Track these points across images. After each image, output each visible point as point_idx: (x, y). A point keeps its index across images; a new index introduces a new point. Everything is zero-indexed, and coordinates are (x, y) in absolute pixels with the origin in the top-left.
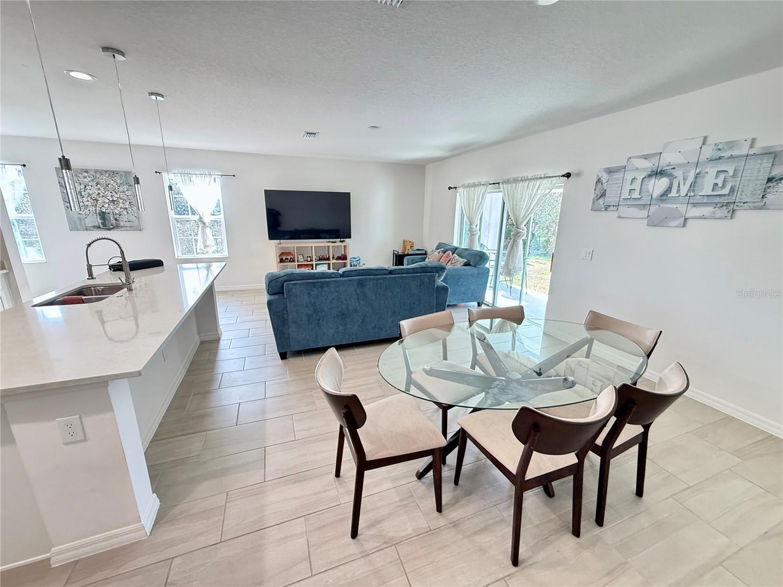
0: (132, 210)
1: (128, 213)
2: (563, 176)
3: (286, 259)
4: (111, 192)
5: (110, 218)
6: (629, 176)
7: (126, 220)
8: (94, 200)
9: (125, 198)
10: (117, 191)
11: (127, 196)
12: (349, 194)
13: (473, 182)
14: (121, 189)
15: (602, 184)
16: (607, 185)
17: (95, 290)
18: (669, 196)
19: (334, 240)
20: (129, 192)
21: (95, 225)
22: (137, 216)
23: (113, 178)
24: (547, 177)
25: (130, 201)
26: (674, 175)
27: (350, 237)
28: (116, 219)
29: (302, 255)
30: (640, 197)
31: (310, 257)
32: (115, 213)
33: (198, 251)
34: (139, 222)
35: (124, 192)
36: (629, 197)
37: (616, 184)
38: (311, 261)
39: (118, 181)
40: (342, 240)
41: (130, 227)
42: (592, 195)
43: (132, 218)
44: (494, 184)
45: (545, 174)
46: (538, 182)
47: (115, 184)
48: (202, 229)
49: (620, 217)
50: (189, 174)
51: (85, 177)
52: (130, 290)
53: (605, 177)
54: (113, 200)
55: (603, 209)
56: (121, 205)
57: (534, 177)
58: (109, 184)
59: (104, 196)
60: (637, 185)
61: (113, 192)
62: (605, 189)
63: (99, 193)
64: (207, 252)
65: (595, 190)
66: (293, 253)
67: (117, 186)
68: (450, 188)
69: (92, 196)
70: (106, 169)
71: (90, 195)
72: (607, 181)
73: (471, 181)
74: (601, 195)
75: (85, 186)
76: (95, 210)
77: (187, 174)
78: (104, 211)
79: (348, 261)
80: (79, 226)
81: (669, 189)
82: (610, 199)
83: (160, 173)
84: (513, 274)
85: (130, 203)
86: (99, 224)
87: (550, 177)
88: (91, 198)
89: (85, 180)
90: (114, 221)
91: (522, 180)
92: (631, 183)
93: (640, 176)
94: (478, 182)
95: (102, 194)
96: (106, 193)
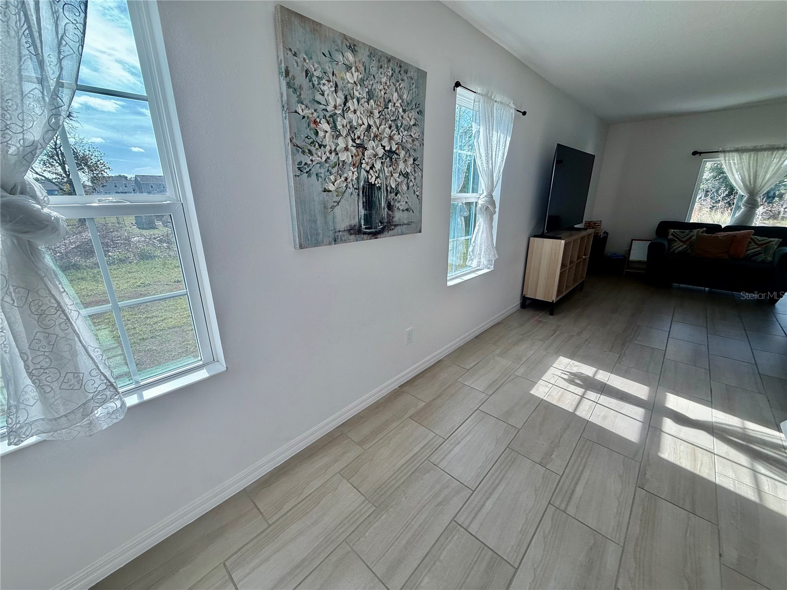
0: (415, 179)
1: (408, 188)
4: (390, 127)
5: (380, 204)
7: (403, 205)
10: (399, 124)
11: (413, 141)
20: (417, 128)
21: (353, 223)
22: (420, 196)
23: (397, 85)
25: (415, 156)
28: (390, 207)
32: (389, 188)
34: (421, 210)
35: (409, 128)
39: (405, 96)
41: (407, 224)
43: (412, 201)
47: (398, 104)
54: (391, 151)
61: (392, 124)
63: (370, 127)
67: (401, 110)
68: (695, 153)
69: (357, 133)
78: (373, 181)
80: (320, 231)
86: (360, 222)
89: (349, 75)
95: (374, 129)
96: (382, 127)
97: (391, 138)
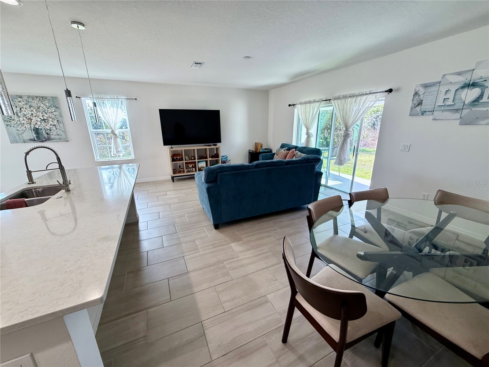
0: (60, 126)
1: (56, 129)
2: (386, 91)
3: (176, 159)
4: (42, 113)
5: (43, 133)
6: (443, 89)
7: (55, 133)
8: (28, 119)
9: (54, 117)
10: (46, 112)
11: (55, 116)
12: (219, 111)
13: (309, 100)
14: (50, 110)
15: (419, 96)
16: (423, 97)
17: (36, 192)
18: (480, 101)
19: (210, 144)
20: (57, 112)
21: (31, 138)
22: (64, 131)
23: (43, 102)
24: (372, 93)
25: (58, 119)
26: (485, 86)
27: (220, 142)
28: (47, 134)
29: (188, 155)
30: (453, 104)
31: (193, 157)
32: (46, 129)
33: (112, 155)
34: (66, 135)
35: (52, 112)
36: (444, 104)
37: (432, 95)
38: (195, 159)
39: (47, 105)
40: (215, 144)
41: (59, 139)
42: (410, 104)
43: (60, 132)
44: (326, 100)
45: (370, 91)
46: (365, 97)
47: (44, 107)
48: (115, 139)
49: (435, 119)
50: (102, 98)
51: (20, 102)
52: (68, 191)
53: (421, 90)
54: (44, 119)
55: (420, 114)
56: (51, 123)
57: (360, 94)
58: (40, 107)
59: (36, 116)
60: (451, 96)
61: (43, 112)
62: (422, 99)
63: (32, 114)
64: (119, 156)
65: (413, 100)
66: (181, 154)
67: (46, 108)
68: (290, 105)
69: (27, 116)
70: (37, 95)
71: (25, 115)
72: (423, 93)
73: (307, 100)
74: (418, 104)
75: (21, 109)
76: (30, 127)
77: (101, 98)
78: (37, 127)
79: (220, 159)
80: (18, 139)
81: (481, 96)
82: (426, 105)
83: (79, 98)
84: (343, 163)
85: (57, 121)
86: (34, 138)
87: (375, 93)
88: (26, 118)
89: (20, 103)
90: (46, 135)
91: (350, 97)
92: (445, 94)
93: (453, 89)
94: (313, 100)
95: (35, 115)
96: (38, 113)
97: (43, 116)
